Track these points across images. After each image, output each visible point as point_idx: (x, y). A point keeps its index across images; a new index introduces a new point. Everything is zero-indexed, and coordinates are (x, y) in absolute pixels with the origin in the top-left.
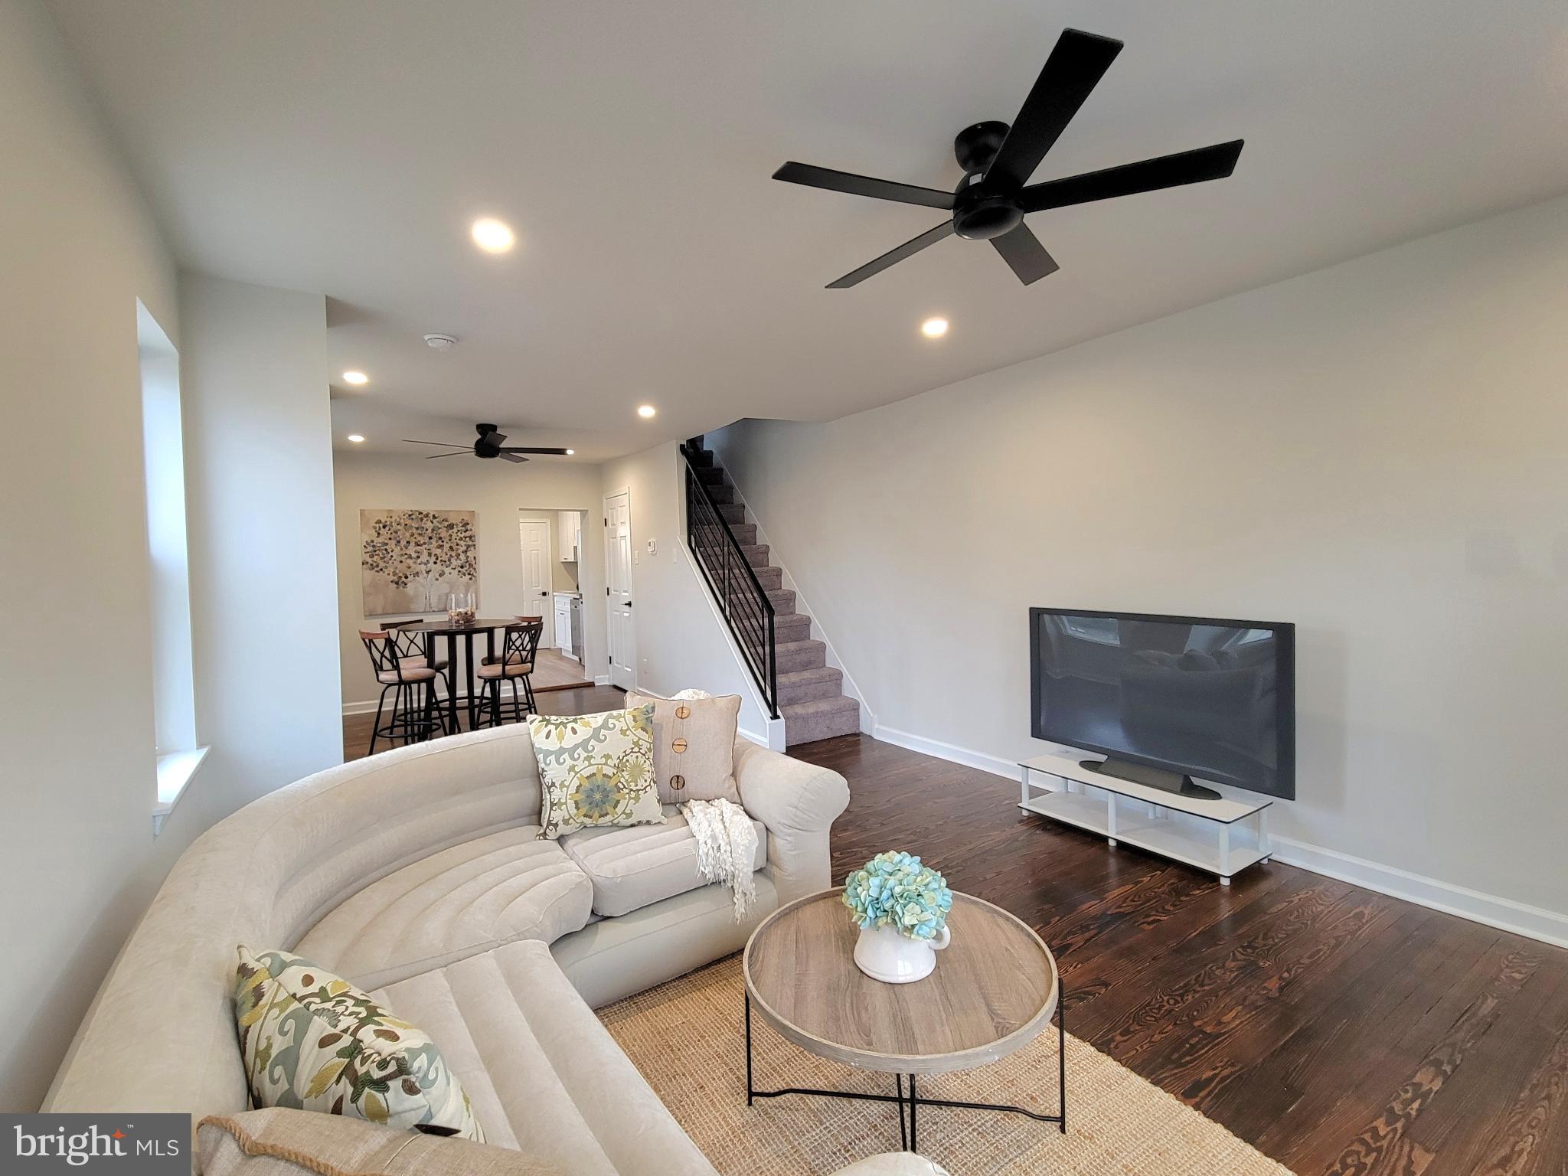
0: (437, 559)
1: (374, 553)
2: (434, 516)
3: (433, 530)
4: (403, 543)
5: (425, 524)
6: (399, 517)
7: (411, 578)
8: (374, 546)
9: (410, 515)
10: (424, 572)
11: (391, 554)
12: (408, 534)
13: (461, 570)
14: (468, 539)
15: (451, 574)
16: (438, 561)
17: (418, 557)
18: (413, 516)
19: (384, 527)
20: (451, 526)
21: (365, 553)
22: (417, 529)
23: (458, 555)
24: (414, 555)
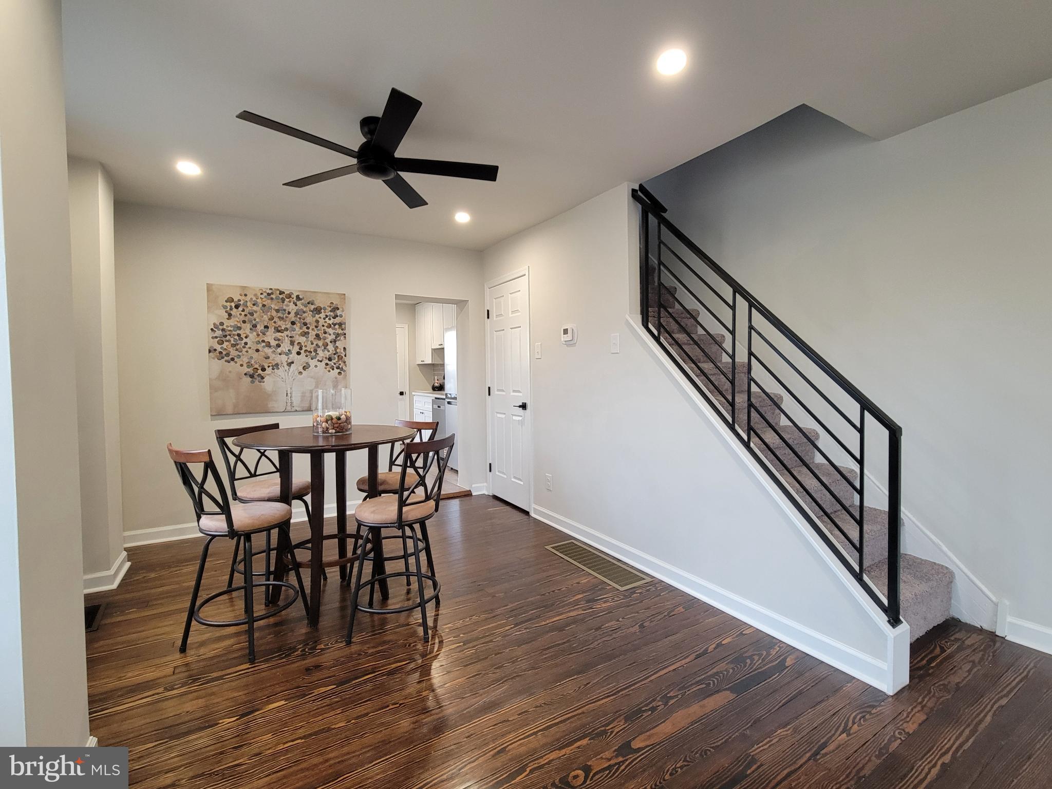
0: (301, 348)
1: (224, 339)
2: (298, 297)
3: (297, 314)
4: (260, 327)
5: (287, 306)
6: (255, 295)
7: (269, 371)
8: (223, 330)
9: (269, 295)
10: (285, 364)
11: (245, 340)
12: (266, 317)
13: (329, 362)
14: (337, 326)
15: (318, 368)
16: (302, 352)
17: (278, 346)
18: (272, 296)
19: (237, 307)
20: (318, 310)
21: (213, 338)
22: (277, 311)
23: (325, 345)
24: (273, 343)
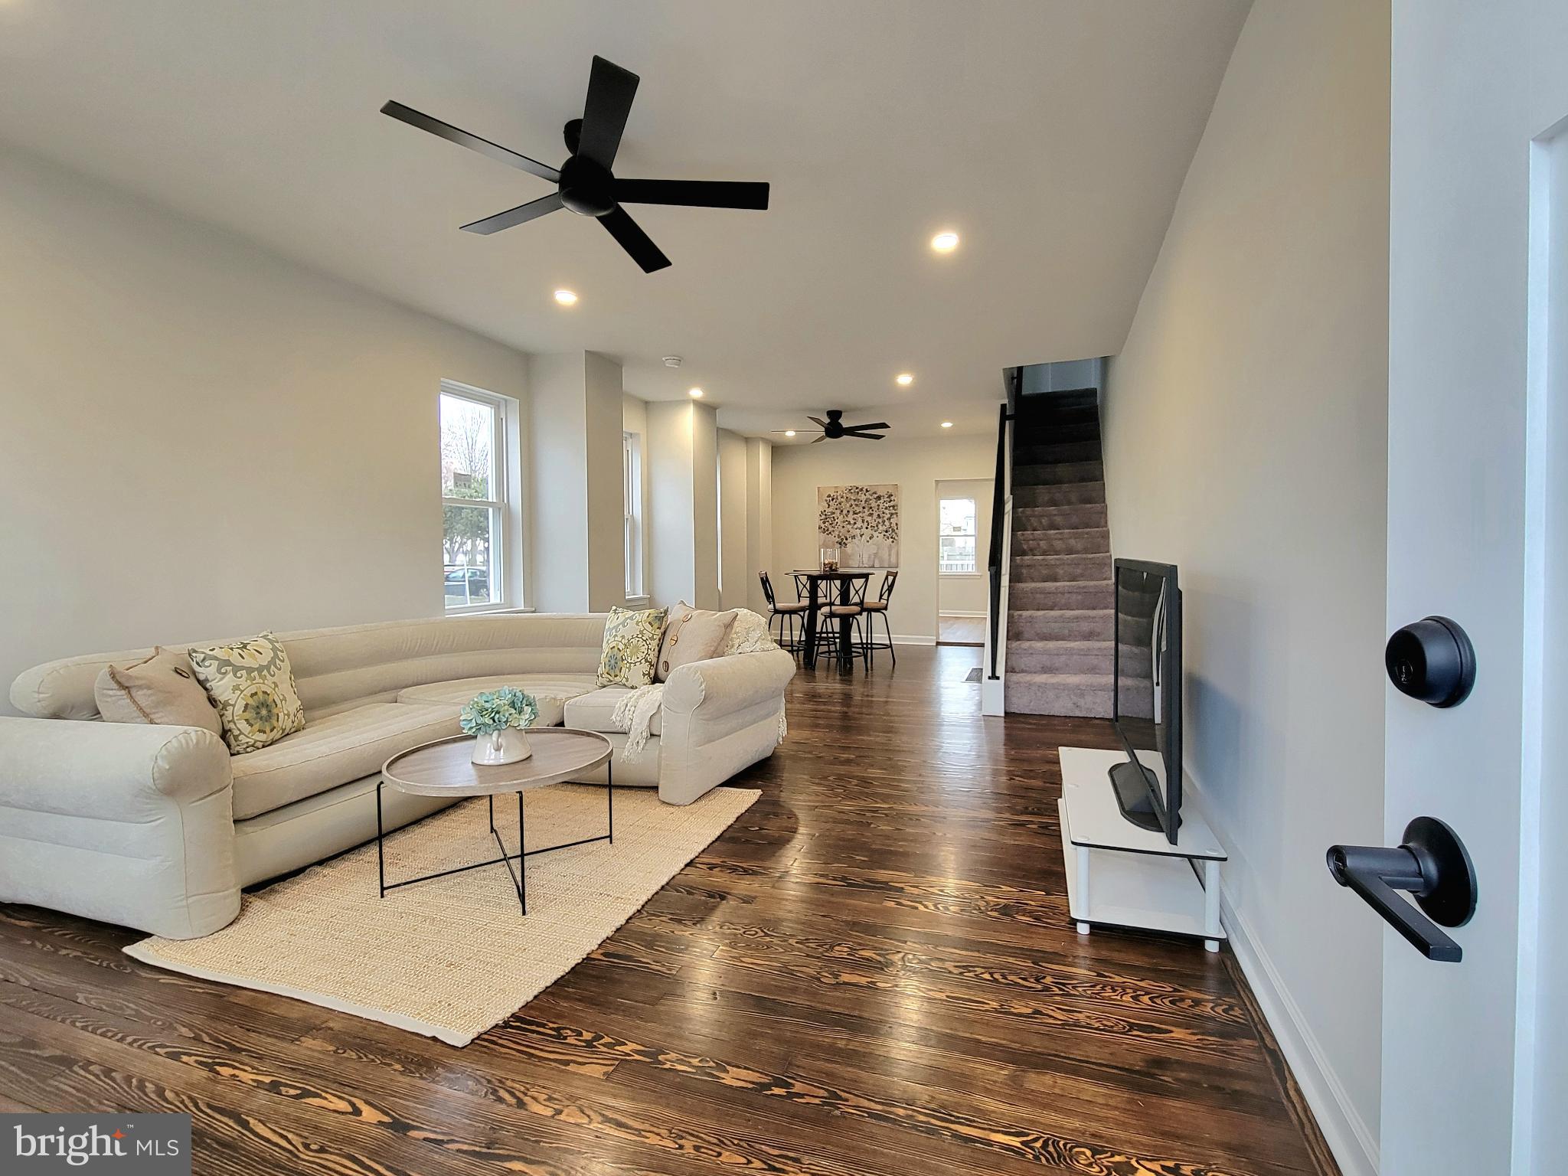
0: (868, 525)
1: (826, 520)
2: (867, 490)
3: (866, 501)
4: (845, 512)
5: (860, 496)
6: (842, 491)
7: (850, 540)
8: (826, 515)
9: (850, 490)
10: (859, 535)
11: (837, 521)
12: (848, 505)
13: (886, 534)
14: (892, 508)
15: (879, 537)
16: (869, 527)
17: (855, 523)
18: (852, 491)
19: (833, 500)
20: (879, 498)
21: (820, 520)
22: (855, 500)
23: (884, 522)
24: (852, 522)
